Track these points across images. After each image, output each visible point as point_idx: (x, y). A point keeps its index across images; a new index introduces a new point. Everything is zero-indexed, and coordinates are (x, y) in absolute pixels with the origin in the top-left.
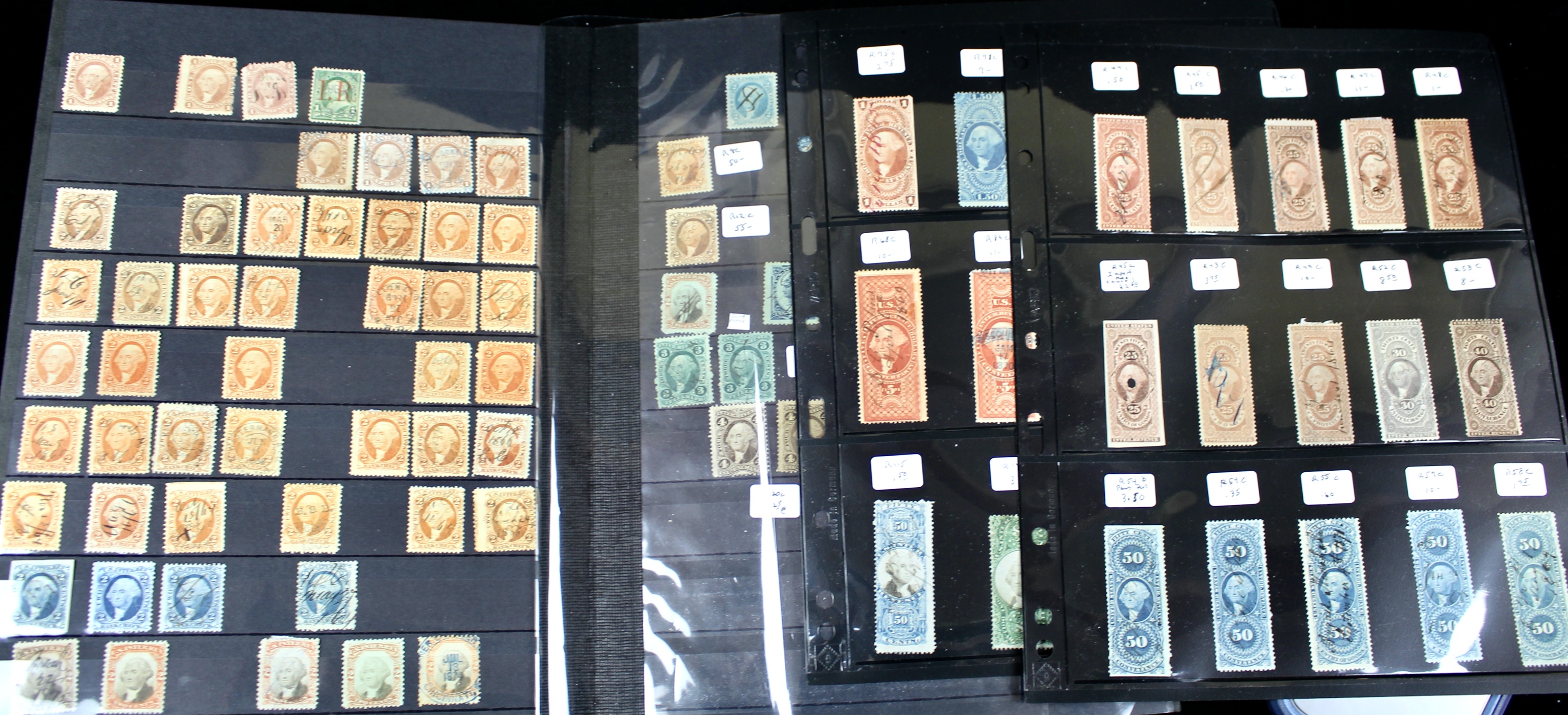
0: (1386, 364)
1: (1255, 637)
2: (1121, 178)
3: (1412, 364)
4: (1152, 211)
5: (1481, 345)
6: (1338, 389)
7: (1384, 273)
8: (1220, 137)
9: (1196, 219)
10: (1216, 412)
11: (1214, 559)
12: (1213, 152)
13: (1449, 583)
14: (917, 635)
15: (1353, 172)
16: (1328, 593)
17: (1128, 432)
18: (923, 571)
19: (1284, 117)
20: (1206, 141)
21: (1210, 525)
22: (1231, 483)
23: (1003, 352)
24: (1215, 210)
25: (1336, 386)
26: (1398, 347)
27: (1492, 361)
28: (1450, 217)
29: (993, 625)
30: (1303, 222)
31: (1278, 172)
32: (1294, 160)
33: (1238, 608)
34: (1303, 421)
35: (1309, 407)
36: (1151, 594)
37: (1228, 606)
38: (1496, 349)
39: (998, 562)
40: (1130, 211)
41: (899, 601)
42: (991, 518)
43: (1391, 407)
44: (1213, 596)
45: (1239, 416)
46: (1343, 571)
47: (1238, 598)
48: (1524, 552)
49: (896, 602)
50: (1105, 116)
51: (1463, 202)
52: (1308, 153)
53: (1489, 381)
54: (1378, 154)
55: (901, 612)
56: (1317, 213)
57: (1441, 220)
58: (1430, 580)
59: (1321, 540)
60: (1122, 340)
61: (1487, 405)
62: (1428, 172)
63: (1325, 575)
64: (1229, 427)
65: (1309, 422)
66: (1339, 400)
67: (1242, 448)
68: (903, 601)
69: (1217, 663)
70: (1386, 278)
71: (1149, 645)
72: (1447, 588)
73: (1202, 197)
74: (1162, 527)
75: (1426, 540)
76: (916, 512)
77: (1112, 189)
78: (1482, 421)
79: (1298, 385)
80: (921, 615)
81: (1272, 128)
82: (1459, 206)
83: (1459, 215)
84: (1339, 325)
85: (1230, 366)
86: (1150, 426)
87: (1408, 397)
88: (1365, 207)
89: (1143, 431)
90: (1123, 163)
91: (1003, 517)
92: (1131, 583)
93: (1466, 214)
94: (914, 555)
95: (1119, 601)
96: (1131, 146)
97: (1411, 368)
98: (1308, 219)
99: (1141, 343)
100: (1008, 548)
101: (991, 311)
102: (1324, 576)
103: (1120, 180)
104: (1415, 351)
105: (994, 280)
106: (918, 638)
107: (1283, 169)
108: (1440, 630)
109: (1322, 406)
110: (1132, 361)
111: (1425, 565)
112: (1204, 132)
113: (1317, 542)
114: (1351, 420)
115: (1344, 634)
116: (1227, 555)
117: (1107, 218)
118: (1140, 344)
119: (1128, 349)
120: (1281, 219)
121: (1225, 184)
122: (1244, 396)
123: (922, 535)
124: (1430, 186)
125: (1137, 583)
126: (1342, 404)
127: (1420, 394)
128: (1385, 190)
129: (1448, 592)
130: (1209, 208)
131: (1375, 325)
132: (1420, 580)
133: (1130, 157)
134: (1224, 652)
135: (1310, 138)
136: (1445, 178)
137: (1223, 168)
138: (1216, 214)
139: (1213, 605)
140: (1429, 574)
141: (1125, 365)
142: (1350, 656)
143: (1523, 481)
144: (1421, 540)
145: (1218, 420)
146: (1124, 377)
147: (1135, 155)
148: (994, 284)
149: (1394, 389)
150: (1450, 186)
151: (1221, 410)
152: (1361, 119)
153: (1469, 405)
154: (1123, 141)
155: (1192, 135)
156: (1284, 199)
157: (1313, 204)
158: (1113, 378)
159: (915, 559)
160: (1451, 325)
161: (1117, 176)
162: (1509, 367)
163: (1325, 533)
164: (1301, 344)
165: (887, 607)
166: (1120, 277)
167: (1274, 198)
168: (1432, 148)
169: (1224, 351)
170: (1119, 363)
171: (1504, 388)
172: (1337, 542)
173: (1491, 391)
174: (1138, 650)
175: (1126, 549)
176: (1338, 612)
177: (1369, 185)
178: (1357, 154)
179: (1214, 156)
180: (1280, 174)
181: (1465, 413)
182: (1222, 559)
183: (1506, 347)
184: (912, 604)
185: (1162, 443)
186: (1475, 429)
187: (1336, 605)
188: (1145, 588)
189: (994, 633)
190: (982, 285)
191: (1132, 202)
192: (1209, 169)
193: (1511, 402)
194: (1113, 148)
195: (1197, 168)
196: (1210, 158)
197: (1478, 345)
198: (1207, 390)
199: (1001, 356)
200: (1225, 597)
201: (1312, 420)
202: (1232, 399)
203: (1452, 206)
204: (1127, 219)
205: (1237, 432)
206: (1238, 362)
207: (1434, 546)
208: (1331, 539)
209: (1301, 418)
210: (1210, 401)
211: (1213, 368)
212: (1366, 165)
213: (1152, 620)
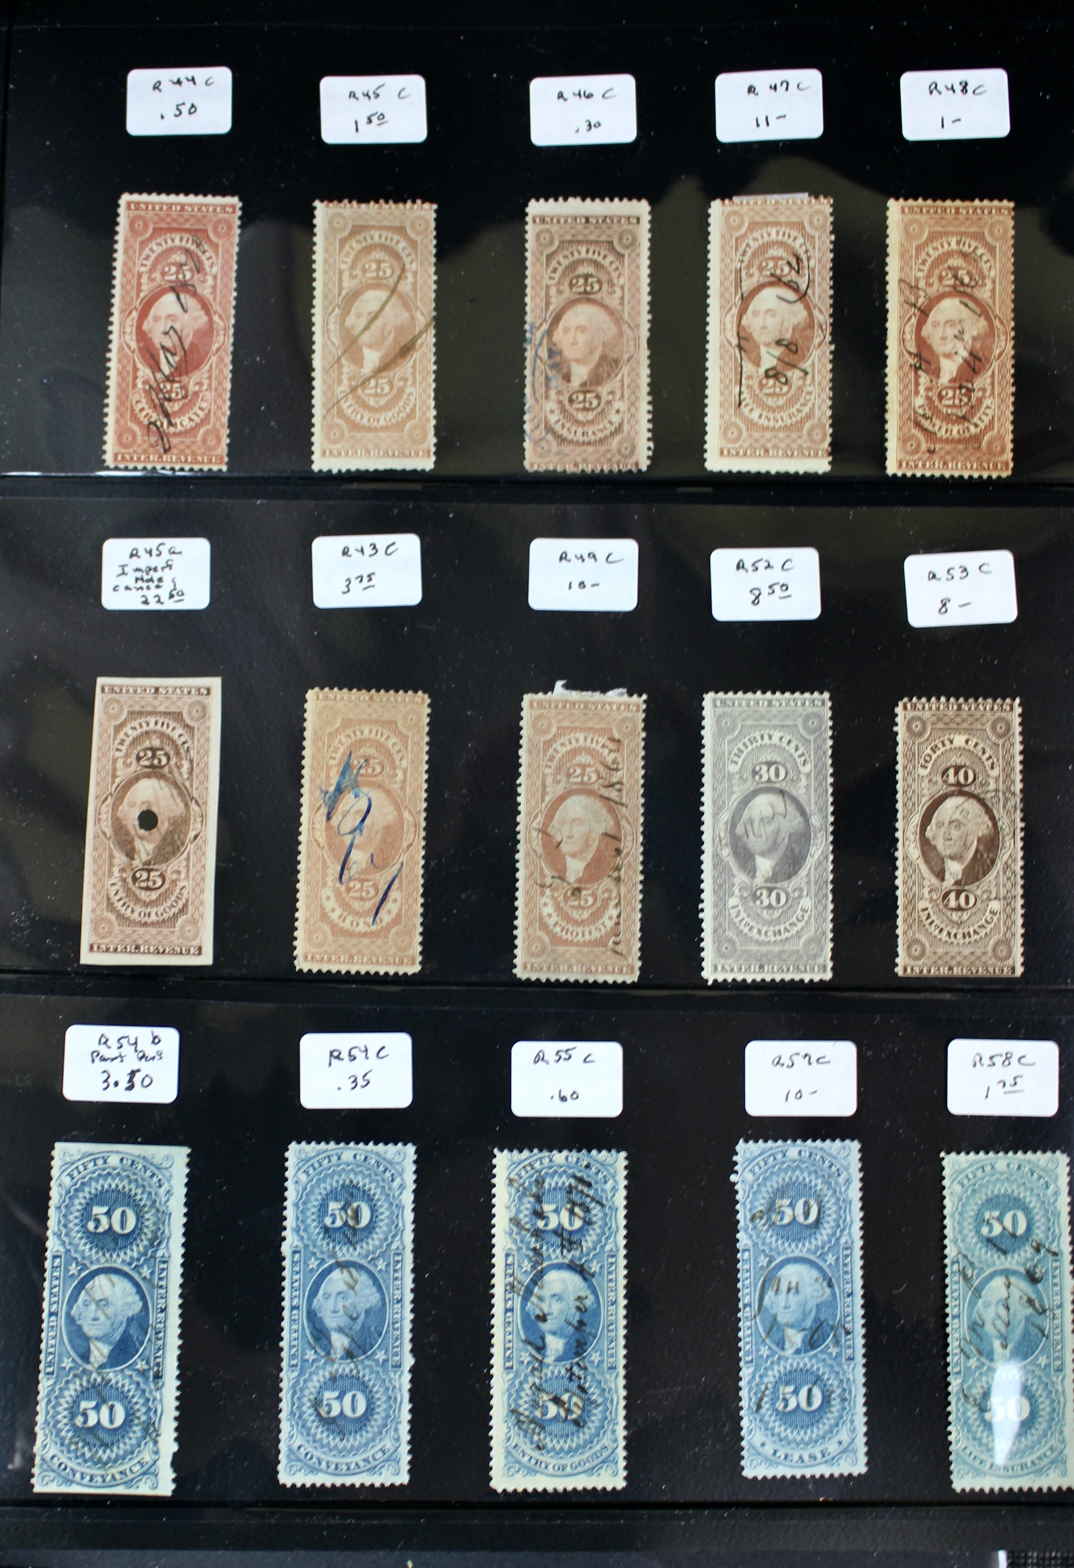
0: (736, 798)
1: (370, 1410)
2: (168, 343)
3: (795, 801)
4: (233, 422)
5: (960, 761)
6: (618, 851)
7: (762, 579)
8: (413, 244)
9: (335, 442)
10: (338, 893)
11: (297, 1230)
12: (391, 282)
13: (812, 1304)
15: (723, 330)
16: (543, 1318)
17: (128, 930)
19: (575, 196)
20: (379, 255)
21: (295, 1153)
22: (353, 1058)
24: (384, 419)
25: (616, 844)
26: (769, 758)
27: (981, 801)
28: (938, 446)
30: (590, 449)
31: (545, 327)
32: (586, 297)
33: (339, 1342)
34: (531, 923)
35: (548, 892)
36: (145, 1307)
37: (317, 1339)
38: (995, 773)
40: (183, 422)
43: (733, 901)
44: (286, 1314)
45: (389, 905)
46: (580, 1270)
47: (343, 1321)
48: (990, 1241)
50: (145, 197)
51: (974, 409)
52: (622, 281)
53: (966, 847)
54: (789, 285)
56: (626, 427)
57: (916, 451)
58: (770, 1295)
59: (539, 1199)
60: (136, 724)
61: (953, 903)
62: (902, 333)
63: (541, 1274)
64: (362, 928)
65: (544, 926)
66: (618, 880)
67: (386, 979)
69: (280, 1467)
70: (765, 591)
71: (128, 1422)
72: (805, 1316)
73: (353, 389)
74: (186, 1150)
75: (771, 1207)
77: (144, 372)
78: (934, 940)
79: (529, 840)
81: (543, 220)
82: (964, 418)
83: (959, 441)
84: (639, 701)
85: (380, 786)
86: (181, 920)
87: (775, 878)
88: (741, 415)
89: (165, 930)
90: (176, 309)
92: (101, 1280)
93: (977, 439)
95: (71, 1320)
96: (199, 269)
97: (792, 809)
98: (601, 441)
99: (180, 731)
102: (538, 1278)
103: (163, 348)
104: (807, 768)
107: (557, 319)
108: (780, 1406)
109: (577, 891)
110: (155, 771)
111: (763, 1261)
112: (376, 234)
113: (529, 1202)
114: (638, 925)
115: (568, 1411)
116: (328, 1221)
117: (127, 438)
118: (177, 733)
119: (147, 744)
120: (536, 443)
121: (416, 355)
122: (404, 858)
124: (901, 368)
125: (115, 1278)
126: (623, 889)
127: (803, 872)
128: (794, 375)
129: (808, 1323)
130: (367, 415)
131: (724, 703)
132: (747, 1293)
133: (195, 294)
134: (298, 1441)
135: (634, 243)
136: (939, 348)
137: (413, 318)
138: (383, 429)
139: (285, 1334)
140: (769, 1281)
141: (137, 778)
142: (576, 1459)
143: (1010, 1081)
144: (760, 1205)
145: (338, 912)
146: (132, 805)
147: (205, 291)
149: (745, 858)
150: (949, 369)
151: (349, 890)
152: (760, 199)
153: (911, 902)
154: (181, 258)
155: (343, 242)
156: (552, 393)
157: (617, 405)
158: (106, 809)
160: (899, 710)
161: (158, 339)
162: (1019, 815)
163: (549, 1183)
164: (548, 744)
166: (147, 577)
167: (528, 391)
168: (918, 274)
169: (371, 751)
170: (123, 774)
171: (999, 865)
172: (574, 1204)
173: (966, 872)
174: (101, 1434)
175: (98, 1198)
176: (559, 1360)
177: (757, 362)
178: (738, 283)
179: (393, 291)
180: (549, 333)
181: (899, 922)
182: (315, 1230)
183: (1019, 767)
185: (207, 959)
186: (917, 958)
187: (555, 1345)
188: (134, 1290)
191: (189, 399)
192: (379, 323)
193: (1008, 900)
194: (157, 275)
195: (350, 321)
196: (382, 295)
197: (955, 759)
198: (322, 841)
200: (312, 1316)
201: (551, 922)
202: (375, 864)
203: (948, 418)
204: (174, 441)
205: (379, 942)
206: (400, 776)
207: (786, 1220)
208: (561, 1195)
209: (527, 916)
210: (325, 867)
211: (339, 790)
212: (756, 313)
213: (141, 1365)
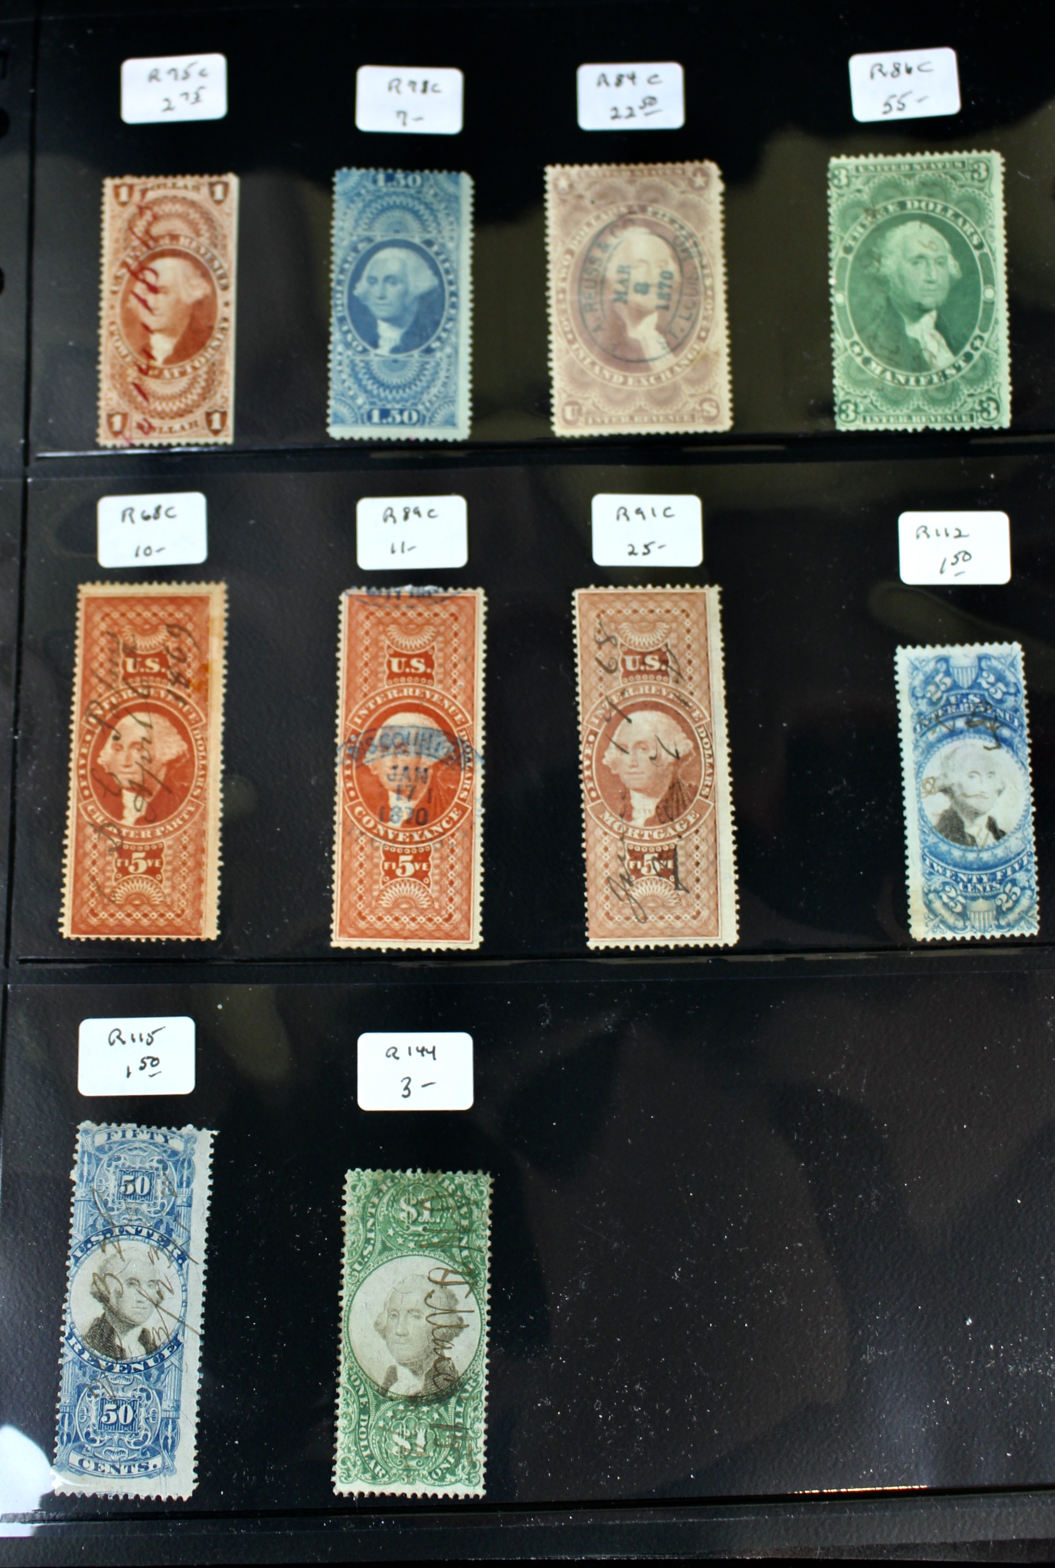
14: (154, 1453)
18: (179, 1295)
23: (405, 782)
29: (339, 1434)
39: (359, 1284)
41: (117, 1368)
42: (350, 1176)
49: (110, 1369)
55: (120, 1394)
68: (127, 1369)
76: (174, 1153)
80: (168, 1403)
91: (379, 1174)
94: (163, 1260)
100: (385, 1248)
101: (384, 685)
105: (396, 614)
106: (157, 1461)
123: (183, 1210)
148: (395, 621)
159: (165, 1267)
165: (87, 1380)
184: (148, 1377)
189: (339, 1456)
190: (367, 625)
199: (399, 791)
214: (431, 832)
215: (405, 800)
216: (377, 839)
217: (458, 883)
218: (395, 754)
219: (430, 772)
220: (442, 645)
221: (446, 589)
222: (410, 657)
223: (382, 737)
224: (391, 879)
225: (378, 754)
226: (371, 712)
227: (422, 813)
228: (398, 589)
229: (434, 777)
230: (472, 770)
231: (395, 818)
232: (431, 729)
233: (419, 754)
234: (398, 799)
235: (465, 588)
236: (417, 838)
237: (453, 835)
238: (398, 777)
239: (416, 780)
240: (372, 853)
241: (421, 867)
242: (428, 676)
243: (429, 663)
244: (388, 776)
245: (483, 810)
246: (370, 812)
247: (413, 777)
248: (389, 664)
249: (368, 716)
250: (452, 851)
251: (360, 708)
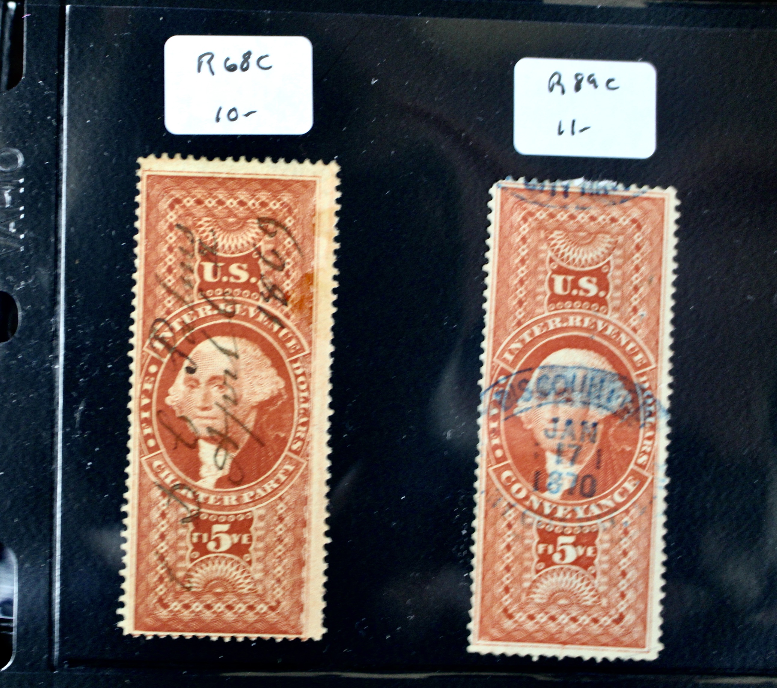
23: (567, 440)
101: (545, 311)
105: (562, 216)
148: (560, 226)
190: (525, 229)
199: (559, 452)
214: (599, 506)
215: (568, 464)
216: (529, 513)
217: (632, 574)
218: (556, 403)
219: (600, 427)
220: (620, 261)
221: (627, 186)
222: (579, 275)
223: (539, 379)
224: (547, 566)
225: (534, 402)
226: (527, 346)
227: (588, 481)
228: (565, 183)
229: (605, 434)
230: (653, 427)
231: (554, 487)
232: (603, 371)
233: (586, 404)
234: (558, 462)
235: (652, 187)
236: (580, 514)
237: (627, 511)
238: (559, 434)
239: (582, 438)
240: (523, 532)
241: (585, 552)
242: (602, 302)
243: (603, 284)
244: (546, 431)
245: (667, 481)
246: (521, 478)
247: (578, 434)
248: (551, 281)
249: (522, 352)
250: (626, 532)
251: (512, 341)
